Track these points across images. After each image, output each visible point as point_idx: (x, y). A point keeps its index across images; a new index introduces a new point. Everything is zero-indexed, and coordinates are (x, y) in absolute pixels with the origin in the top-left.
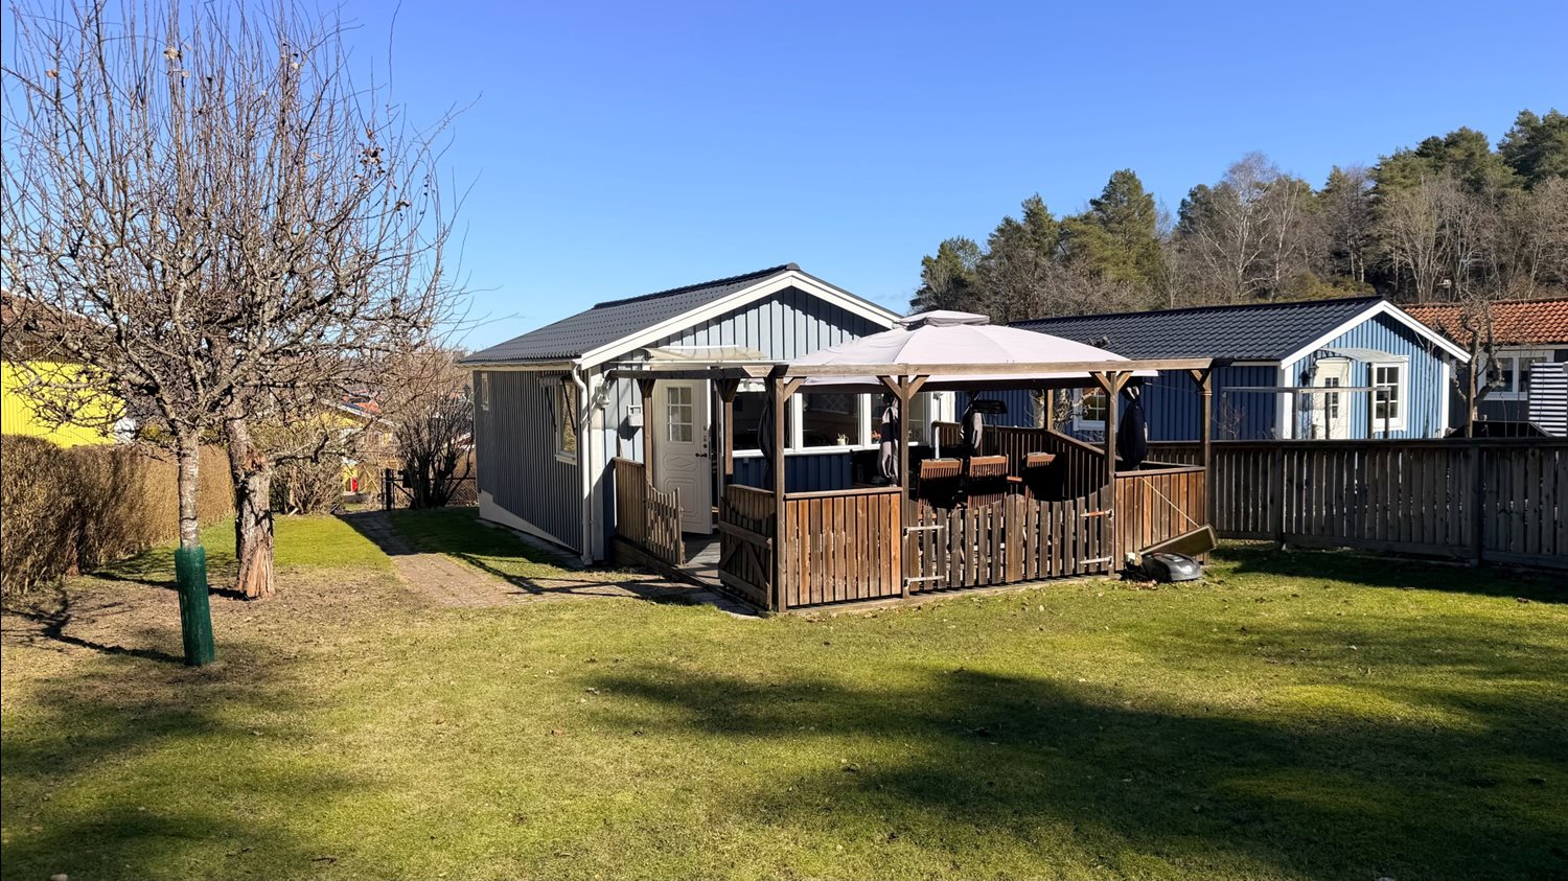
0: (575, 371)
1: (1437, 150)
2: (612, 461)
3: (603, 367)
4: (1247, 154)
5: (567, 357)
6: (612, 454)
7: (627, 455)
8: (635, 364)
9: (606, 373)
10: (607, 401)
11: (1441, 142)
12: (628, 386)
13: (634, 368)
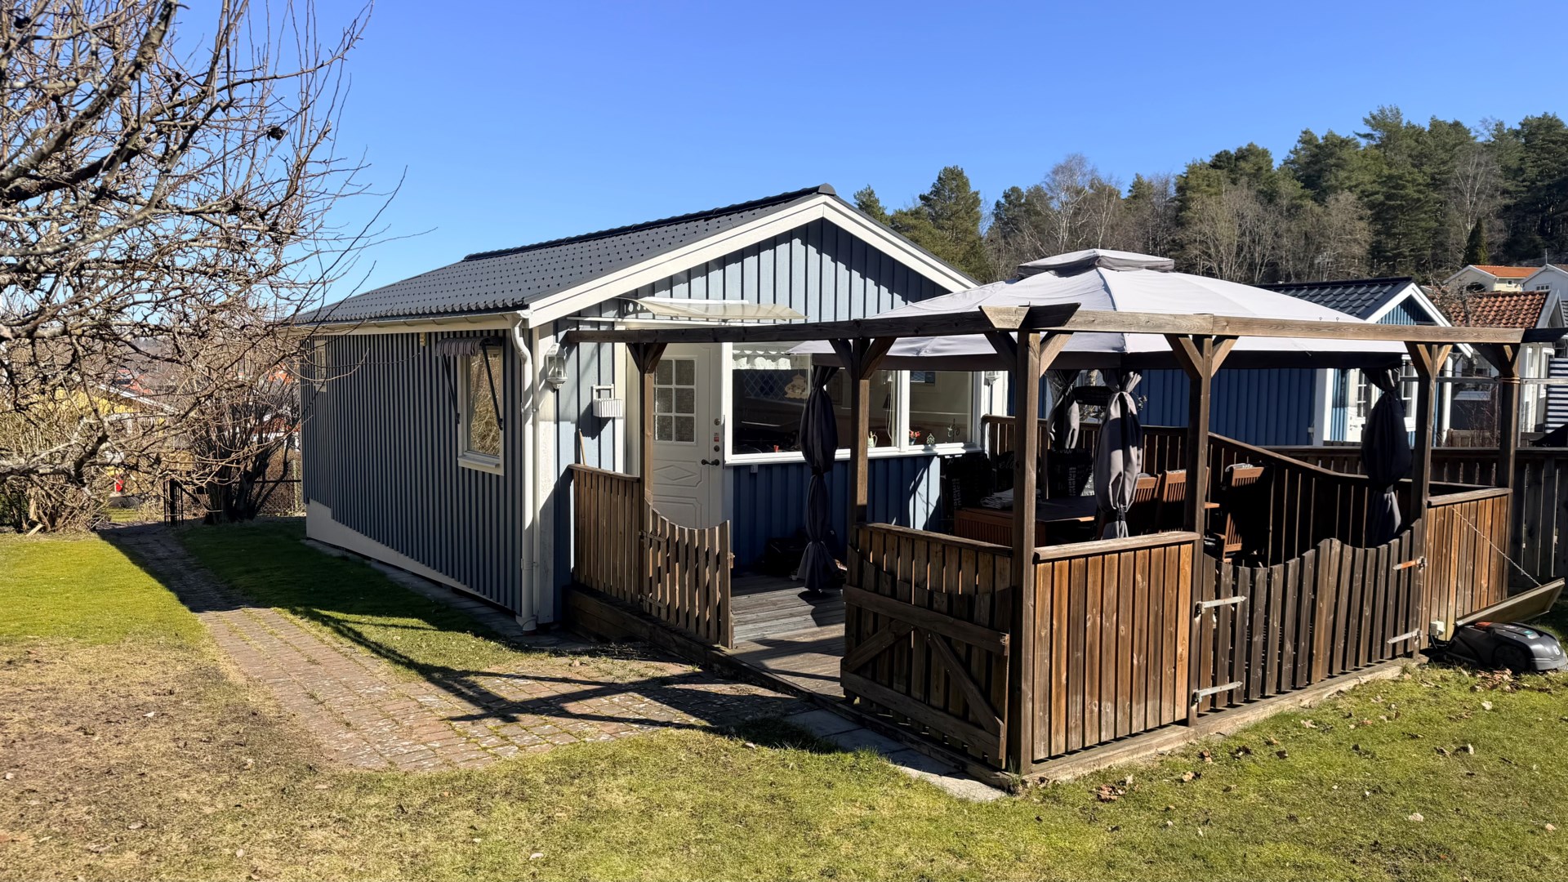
0: (517, 330)
1: (1228, 163)
2: (570, 470)
3: (556, 325)
4: (1069, 156)
5: (506, 308)
6: (568, 459)
7: (590, 461)
8: (605, 323)
9: (561, 335)
10: (563, 378)
11: (1232, 155)
12: (592, 356)
13: (603, 328)
